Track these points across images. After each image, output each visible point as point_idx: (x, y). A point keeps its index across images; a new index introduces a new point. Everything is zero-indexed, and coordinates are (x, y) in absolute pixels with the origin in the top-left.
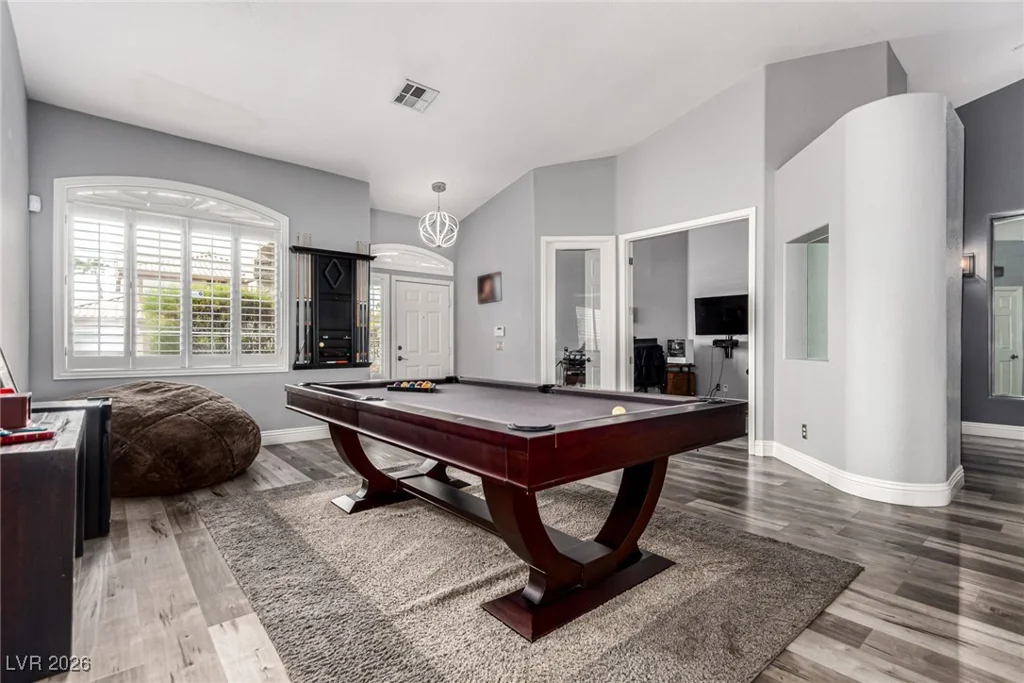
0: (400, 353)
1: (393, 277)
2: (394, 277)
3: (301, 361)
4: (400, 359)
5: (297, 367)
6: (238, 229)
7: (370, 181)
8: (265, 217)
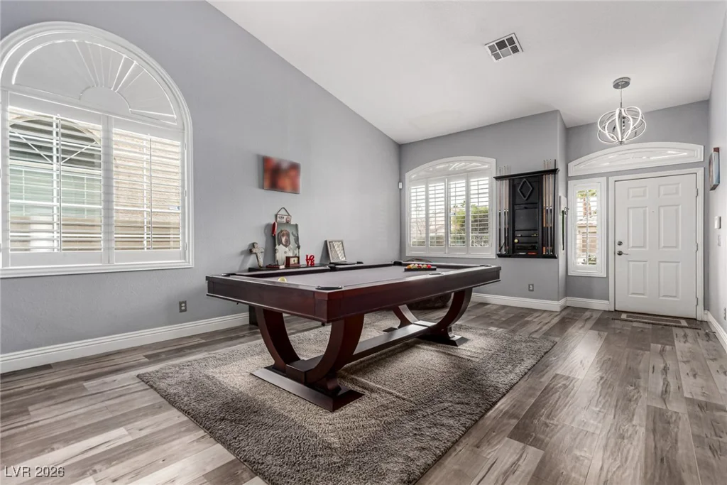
0: (619, 248)
1: (610, 178)
2: (612, 179)
3: (504, 252)
4: (620, 254)
5: (500, 256)
6: (467, 174)
7: (558, 109)
8: (484, 163)
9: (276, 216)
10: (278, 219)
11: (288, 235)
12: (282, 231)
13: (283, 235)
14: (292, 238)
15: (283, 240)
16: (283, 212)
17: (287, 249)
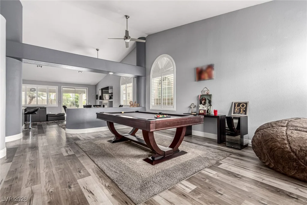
9: (202, 91)
10: (203, 93)
11: (205, 100)
12: (202, 98)
13: (203, 100)
14: (207, 101)
15: (203, 102)
16: (205, 89)
17: (204, 106)
